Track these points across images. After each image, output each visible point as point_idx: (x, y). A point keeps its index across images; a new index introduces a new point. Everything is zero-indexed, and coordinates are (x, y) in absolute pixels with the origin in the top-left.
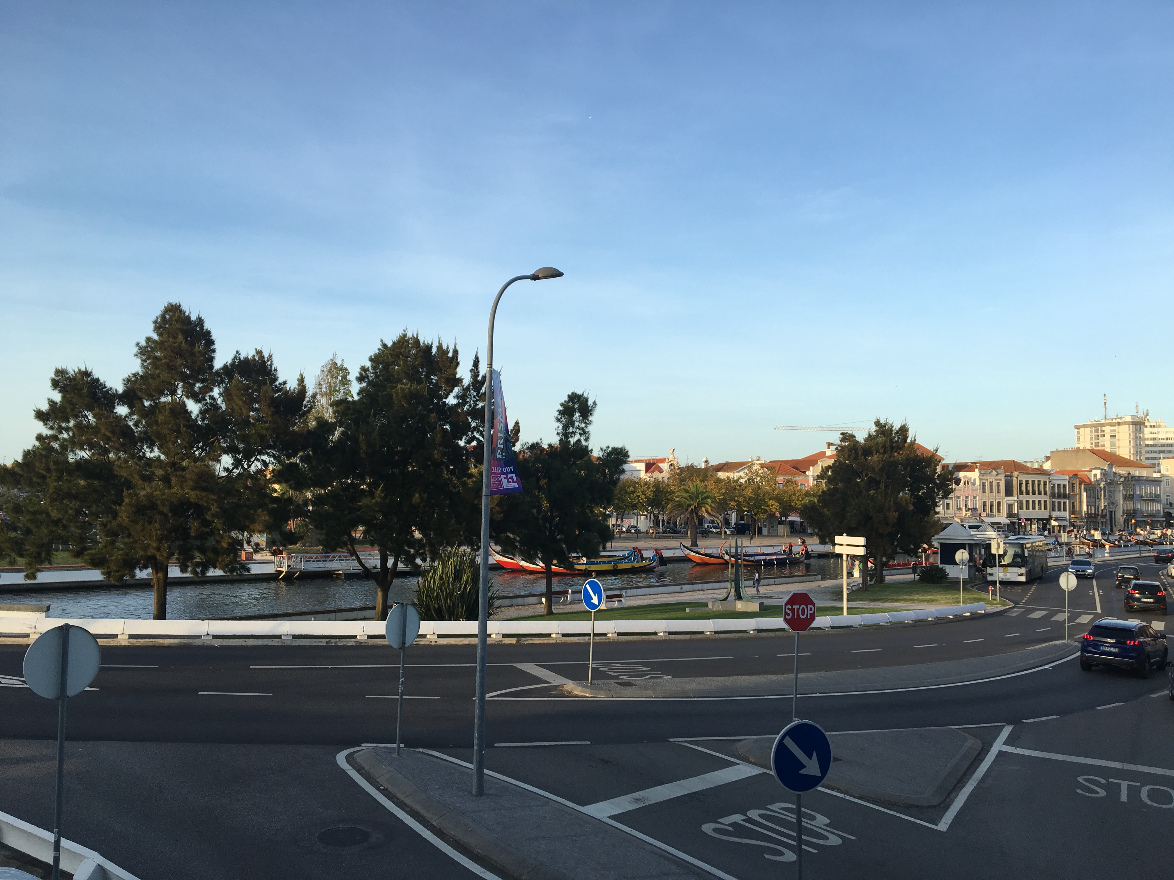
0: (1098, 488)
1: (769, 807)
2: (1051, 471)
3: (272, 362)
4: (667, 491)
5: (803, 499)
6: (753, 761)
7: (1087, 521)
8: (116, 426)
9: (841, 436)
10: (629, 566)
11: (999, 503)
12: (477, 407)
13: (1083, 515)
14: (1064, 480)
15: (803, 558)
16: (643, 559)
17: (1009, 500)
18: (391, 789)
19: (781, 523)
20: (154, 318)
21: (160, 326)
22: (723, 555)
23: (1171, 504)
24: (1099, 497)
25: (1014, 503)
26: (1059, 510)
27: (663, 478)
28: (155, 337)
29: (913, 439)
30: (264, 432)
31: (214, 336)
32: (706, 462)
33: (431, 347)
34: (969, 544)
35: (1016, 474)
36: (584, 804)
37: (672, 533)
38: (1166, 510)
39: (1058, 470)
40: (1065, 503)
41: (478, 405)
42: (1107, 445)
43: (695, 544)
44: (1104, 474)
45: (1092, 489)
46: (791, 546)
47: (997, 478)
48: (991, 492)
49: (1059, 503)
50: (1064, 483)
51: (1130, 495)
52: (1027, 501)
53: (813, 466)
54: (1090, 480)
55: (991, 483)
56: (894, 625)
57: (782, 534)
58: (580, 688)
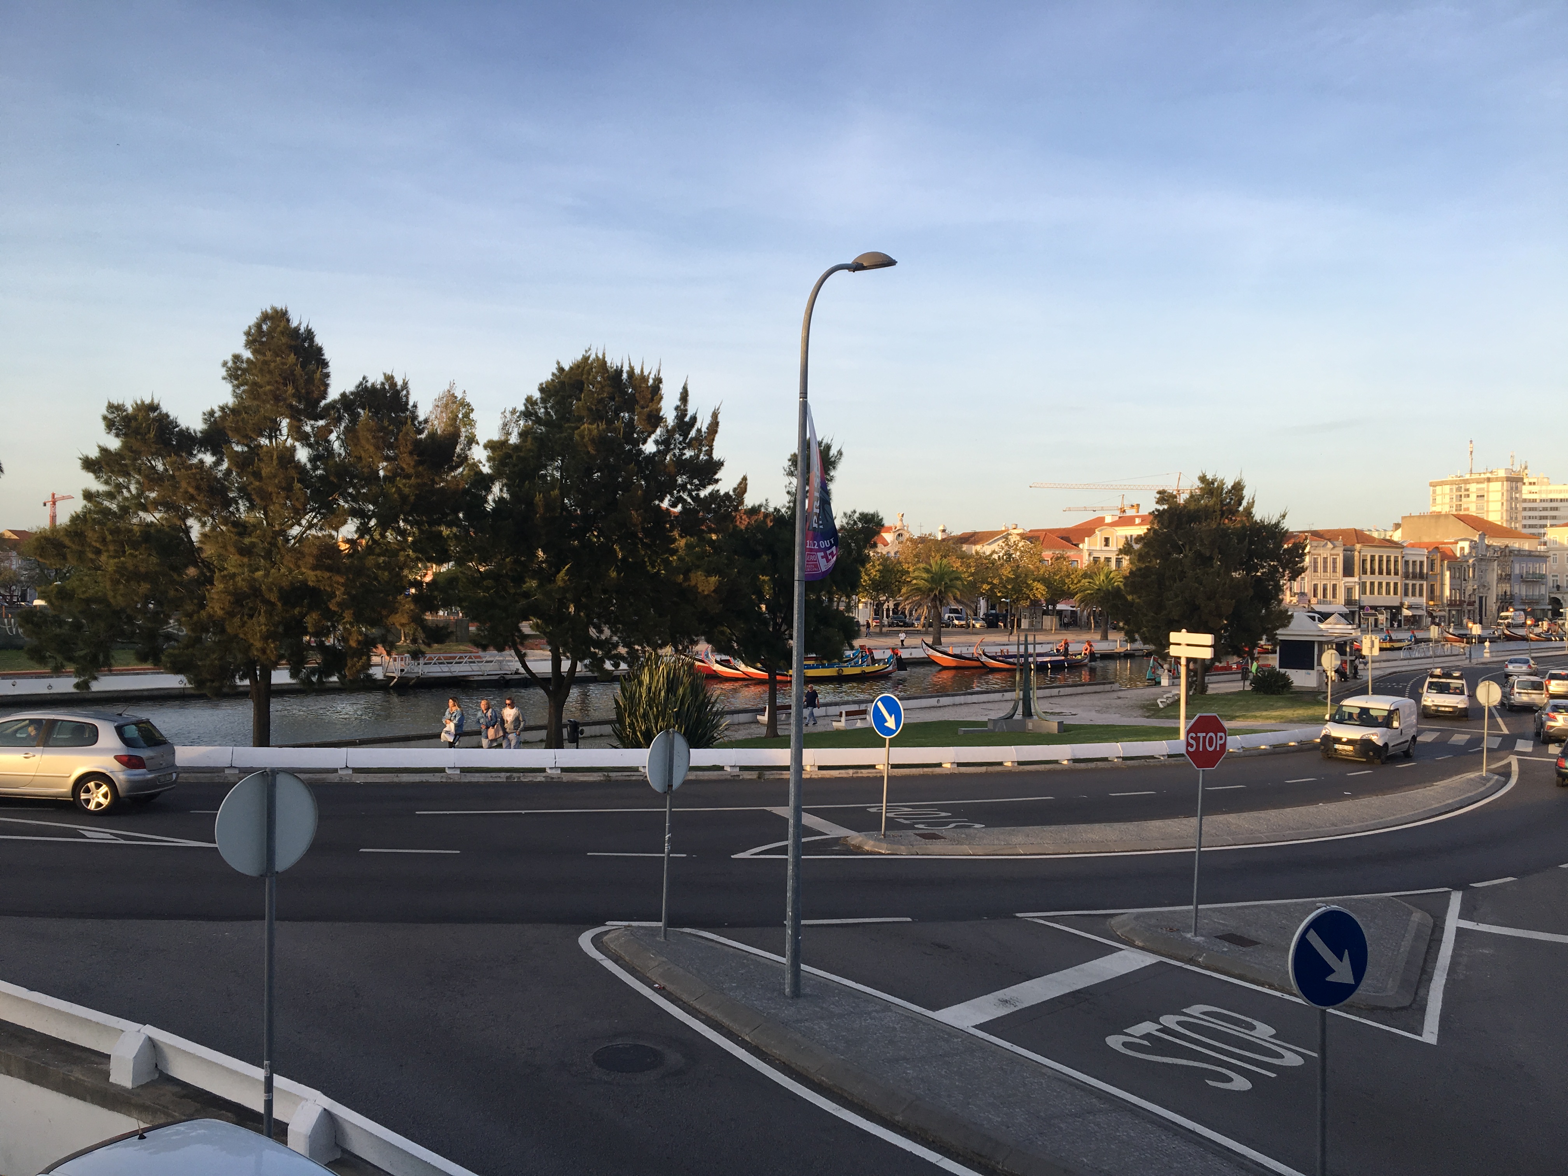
0: (1465, 565)
1: (1184, 1010)
2: (1403, 542)
3: (408, 392)
4: (898, 571)
5: (1079, 581)
6: (1140, 944)
7: (1449, 610)
8: (202, 479)
9: (1158, 496)
10: (857, 671)
11: (1334, 586)
12: (684, 457)
13: (1445, 602)
14: (1421, 556)
15: (1086, 661)
16: (874, 661)
17: (1347, 582)
18: (670, 987)
19: (1045, 613)
20: (246, 328)
21: (255, 338)
22: (979, 657)
23: (1558, 587)
24: (1467, 578)
25: (1355, 586)
26: (1414, 595)
27: (888, 553)
28: (247, 354)
29: (1251, 500)
30: (406, 490)
31: (327, 355)
32: (944, 531)
33: (622, 371)
34: (1319, 642)
35: (1358, 546)
36: (935, 1008)
37: (901, 626)
38: (1553, 596)
39: (1412, 542)
40: (1421, 586)
41: (685, 454)
42: (1472, 507)
43: (937, 641)
44: (1474, 546)
45: (1457, 565)
46: (1066, 644)
47: (1334, 552)
48: (1325, 571)
49: (1414, 585)
50: (1421, 559)
51: (1506, 575)
52: (1372, 584)
53: (1089, 536)
54: (1455, 555)
55: (1325, 559)
56: (1247, 752)
57: (1048, 628)
58: (872, 842)
